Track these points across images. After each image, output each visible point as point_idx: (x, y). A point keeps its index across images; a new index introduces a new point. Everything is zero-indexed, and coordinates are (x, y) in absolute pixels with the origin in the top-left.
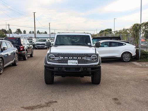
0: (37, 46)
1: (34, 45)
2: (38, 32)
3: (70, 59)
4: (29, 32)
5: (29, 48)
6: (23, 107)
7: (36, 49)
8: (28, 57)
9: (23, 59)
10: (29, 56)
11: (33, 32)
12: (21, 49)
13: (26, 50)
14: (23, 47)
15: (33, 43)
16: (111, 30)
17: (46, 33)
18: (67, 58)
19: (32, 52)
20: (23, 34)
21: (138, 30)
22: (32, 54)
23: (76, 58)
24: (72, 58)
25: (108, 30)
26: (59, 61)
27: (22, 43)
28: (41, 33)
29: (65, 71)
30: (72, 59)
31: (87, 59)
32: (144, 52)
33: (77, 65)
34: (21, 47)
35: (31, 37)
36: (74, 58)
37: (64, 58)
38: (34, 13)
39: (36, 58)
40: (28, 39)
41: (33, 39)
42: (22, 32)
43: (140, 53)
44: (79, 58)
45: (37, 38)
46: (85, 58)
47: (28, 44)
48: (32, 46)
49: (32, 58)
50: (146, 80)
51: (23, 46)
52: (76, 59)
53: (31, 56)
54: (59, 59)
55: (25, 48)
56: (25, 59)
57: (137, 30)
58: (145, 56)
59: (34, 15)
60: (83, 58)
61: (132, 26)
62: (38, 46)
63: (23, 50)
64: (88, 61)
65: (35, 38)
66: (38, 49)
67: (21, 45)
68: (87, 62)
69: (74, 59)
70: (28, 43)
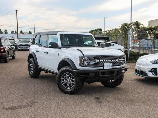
0: (20, 47)
1: (16, 47)
2: (21, 32)
3: (105, 62)
4: (11, 32)
5: (10, 49)
6: (3, 108)
7: (19, 50)
8: (9, 59)
9: (4, 62)
10: (11, 58)
11: (16, 31)
12: (2, 50)
13: (8, 52)
14: (4, 49)
15: (16, 44)
16: (101, 30)
17: (30, 33)
18: (102, 61)
19: (14, 54)
20: (4, 34)
21: (127, 30)
22: (14, 55)
23: (110, 60)
24: (107, 61)
25: (98, 30)
26: (95, 65)
27: (3, 44)
28: (25, 33)
29: (101, 76)
30: (107, 62)
32: (133, 53)
33: (112, 68)
34: (2, 48)
35: (13, 38)
36: (109, 60)
37: (99, 61)
38: (17, 10)
39: (19, 60)
40: (10, 40)
41: (16, 40)
42: (3, 32)
43: (128, 54)
45: (20, 38)
46: (118, 60)
47: (9, 45)
48: (14, 48)
49: (14, 60)
50: (131, 81)
51: (4, 47)
52: (110, 62)
53: (13, 58)
54: (94, 63)
55: (6, 50)
56: (6, 62)
57: (125, 30)
58: (134, 57)
59: (17, 13)
60: (116, 60)
61: (121, 25)
62: (22, 47)
63: (4, 51)
65: (18, 38)
66: (21, 51)
67: (2, 46)
69: (109, 62)
70: (10, 43)
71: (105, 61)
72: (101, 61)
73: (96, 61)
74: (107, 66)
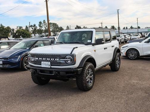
2: (131, 27)
3: (43, 61)
4: (123, 28)
11: (127, 27)
23: (49, 59)
24: (45, 59)
26: (35, 62)
29: (40, 73)
30: (45, 61)
31: (60, 61)
33: (50, 67)
36: (47, 59)
37: (39, 59)
38: (118, 10)
44: (51, 59)
46: (58, 60)
52: (49, 61)
54: (34, 60)
59: (118, 12)
60: (56, 59)
64: (61, 63)
68: (59, 64)
69: (47, 61)
71: (43, 59)
72: (40, 59)
73: (36, 58)
74: (45, 64)
